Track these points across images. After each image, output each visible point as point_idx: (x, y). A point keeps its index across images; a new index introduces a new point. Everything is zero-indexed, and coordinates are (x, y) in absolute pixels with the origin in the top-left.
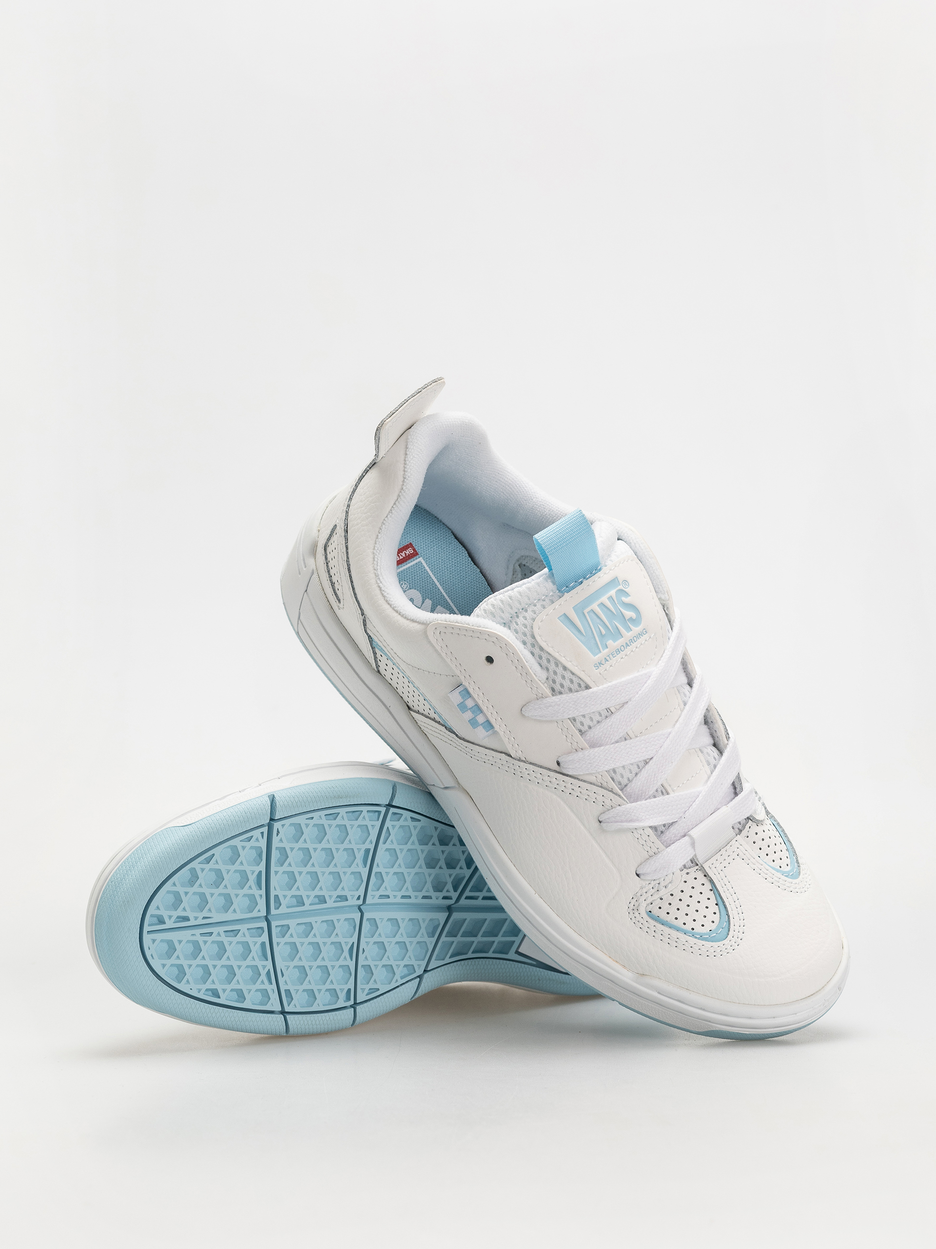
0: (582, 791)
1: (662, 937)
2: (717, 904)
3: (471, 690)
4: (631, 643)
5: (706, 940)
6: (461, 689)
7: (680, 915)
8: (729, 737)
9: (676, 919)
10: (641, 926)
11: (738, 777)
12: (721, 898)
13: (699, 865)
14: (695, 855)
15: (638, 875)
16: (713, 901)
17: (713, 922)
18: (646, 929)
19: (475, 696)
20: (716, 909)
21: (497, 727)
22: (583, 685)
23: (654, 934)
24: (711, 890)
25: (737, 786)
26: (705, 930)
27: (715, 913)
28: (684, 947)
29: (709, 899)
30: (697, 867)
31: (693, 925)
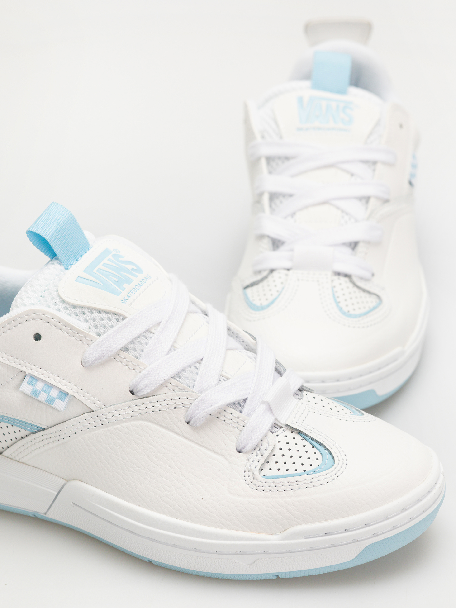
0: (161, 403)
1: (284, 488)
2: (313, 447)
3: (36, 374)
4: (142, 284)
5: (318, 472)
6: (27, 378)
7: (289, 465)
8: (255, 338)
9: (287, 470)
10: (263, 488)
11: (277, 362)
12: (314, 440)
13: (284, 426)
14: (276, 419)
15: (240, 452)
16: (309, 446)
17: (317, 459)
18: (267, 489)
19: (41, 377)
20: (315, 450)
21: (70, 392)
22: (120, 319)
23: (276, 489)
24: (303, 440)
25: (280, 370)
26: (315, 466)
27: (315, 453)
28: (306, 485)
29: (304, 446)
30: (283, 429)
31: (303, 468)
